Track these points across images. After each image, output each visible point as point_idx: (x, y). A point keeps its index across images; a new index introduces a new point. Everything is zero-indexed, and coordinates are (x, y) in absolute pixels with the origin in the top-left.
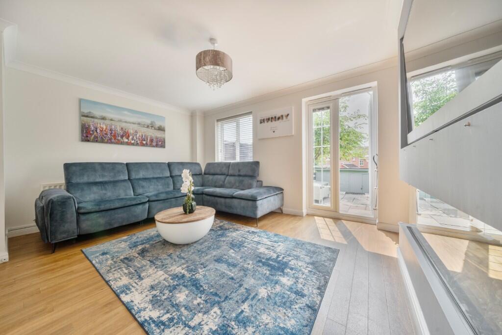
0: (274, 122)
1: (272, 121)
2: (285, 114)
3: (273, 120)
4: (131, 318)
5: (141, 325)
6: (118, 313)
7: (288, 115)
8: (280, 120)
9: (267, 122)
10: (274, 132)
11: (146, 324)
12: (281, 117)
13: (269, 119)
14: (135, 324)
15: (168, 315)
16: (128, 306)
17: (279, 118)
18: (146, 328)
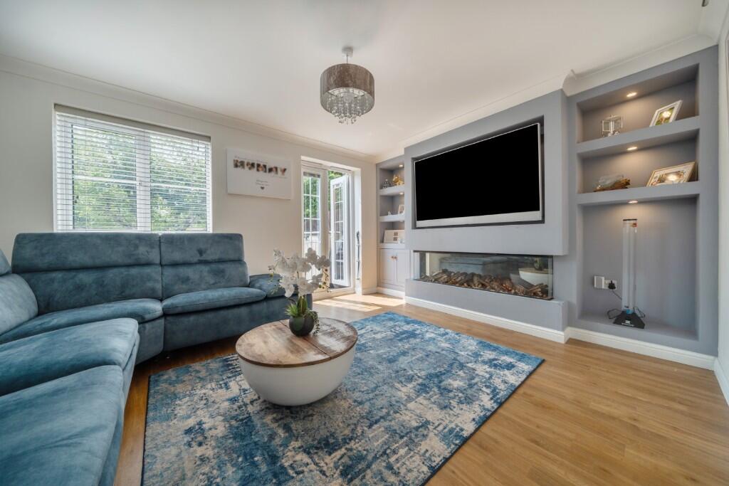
0: (261, 173)
1: (258, 170)
2: (281, 166)
3: (260, 169)
4: (496, 416)
5: (501, 405)
6: (493, 430)
7: (285, 170)
8: (273, 173)
9: (250, 169)
10: (262, 188)
11: (499, 401)
12: (274, 169)
13: (253, 165)
14: (501, 411)
15: (484, 389)
16: (481, 421)
17: (271, 170)
18: (503, 400)
